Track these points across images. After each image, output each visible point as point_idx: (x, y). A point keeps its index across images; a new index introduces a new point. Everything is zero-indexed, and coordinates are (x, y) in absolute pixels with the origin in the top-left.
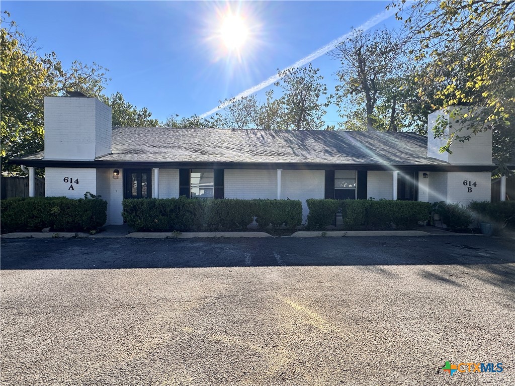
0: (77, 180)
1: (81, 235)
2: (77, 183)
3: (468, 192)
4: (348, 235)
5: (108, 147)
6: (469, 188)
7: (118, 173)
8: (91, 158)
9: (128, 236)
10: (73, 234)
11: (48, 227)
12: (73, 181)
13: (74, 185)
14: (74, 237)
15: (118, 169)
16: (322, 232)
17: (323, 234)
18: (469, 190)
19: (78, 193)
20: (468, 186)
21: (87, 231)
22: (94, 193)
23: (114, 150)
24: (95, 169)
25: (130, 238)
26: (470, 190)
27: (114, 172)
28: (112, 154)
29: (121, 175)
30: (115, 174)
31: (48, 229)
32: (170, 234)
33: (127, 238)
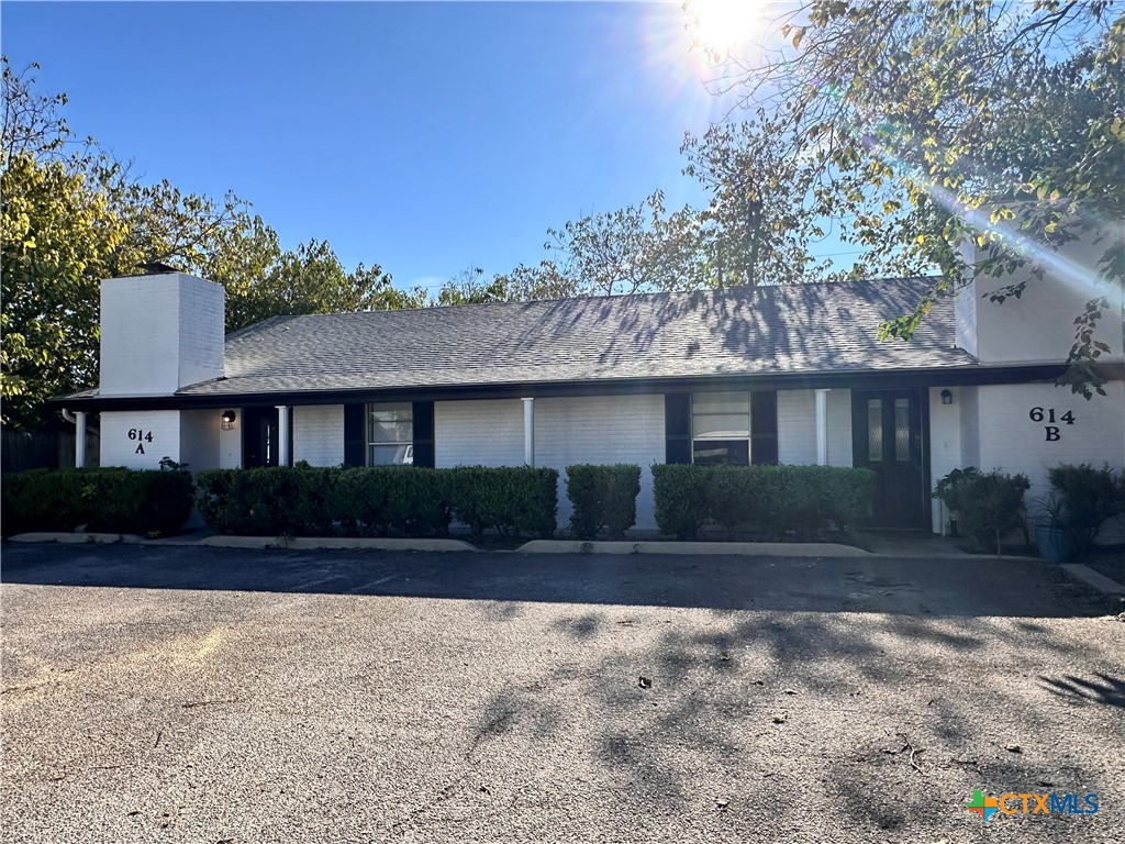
0: (149, 434)
1: (129, 538)
2: (150, 441)
3: (1049, 439)
4: (641, 550)
5: (214, 366)
6: (1048, 429)
7: (232, 418)
8: (168, 389)
9: (203, 542)
10: (115, 537)
11: (82, 524)
12: (143, 436)
13: (145, 442)
14: (116, 543)
15: (233, 410)
16: (582, 542)
17: (585, 545)
18: (1049, 434)
19: (150, 460)
20: (1046, 422)
21: (142, 532)
22: (176, 459)
23: (228, 371)
24: (178, 412)
25: (206, 546)
26: (1052, 435)
27: (225, 416)
28: (225, 378)
29: (237, 422)
30: (227, 419)
31: (83, 527)
32: (272, 541)
33: (200, 546)
